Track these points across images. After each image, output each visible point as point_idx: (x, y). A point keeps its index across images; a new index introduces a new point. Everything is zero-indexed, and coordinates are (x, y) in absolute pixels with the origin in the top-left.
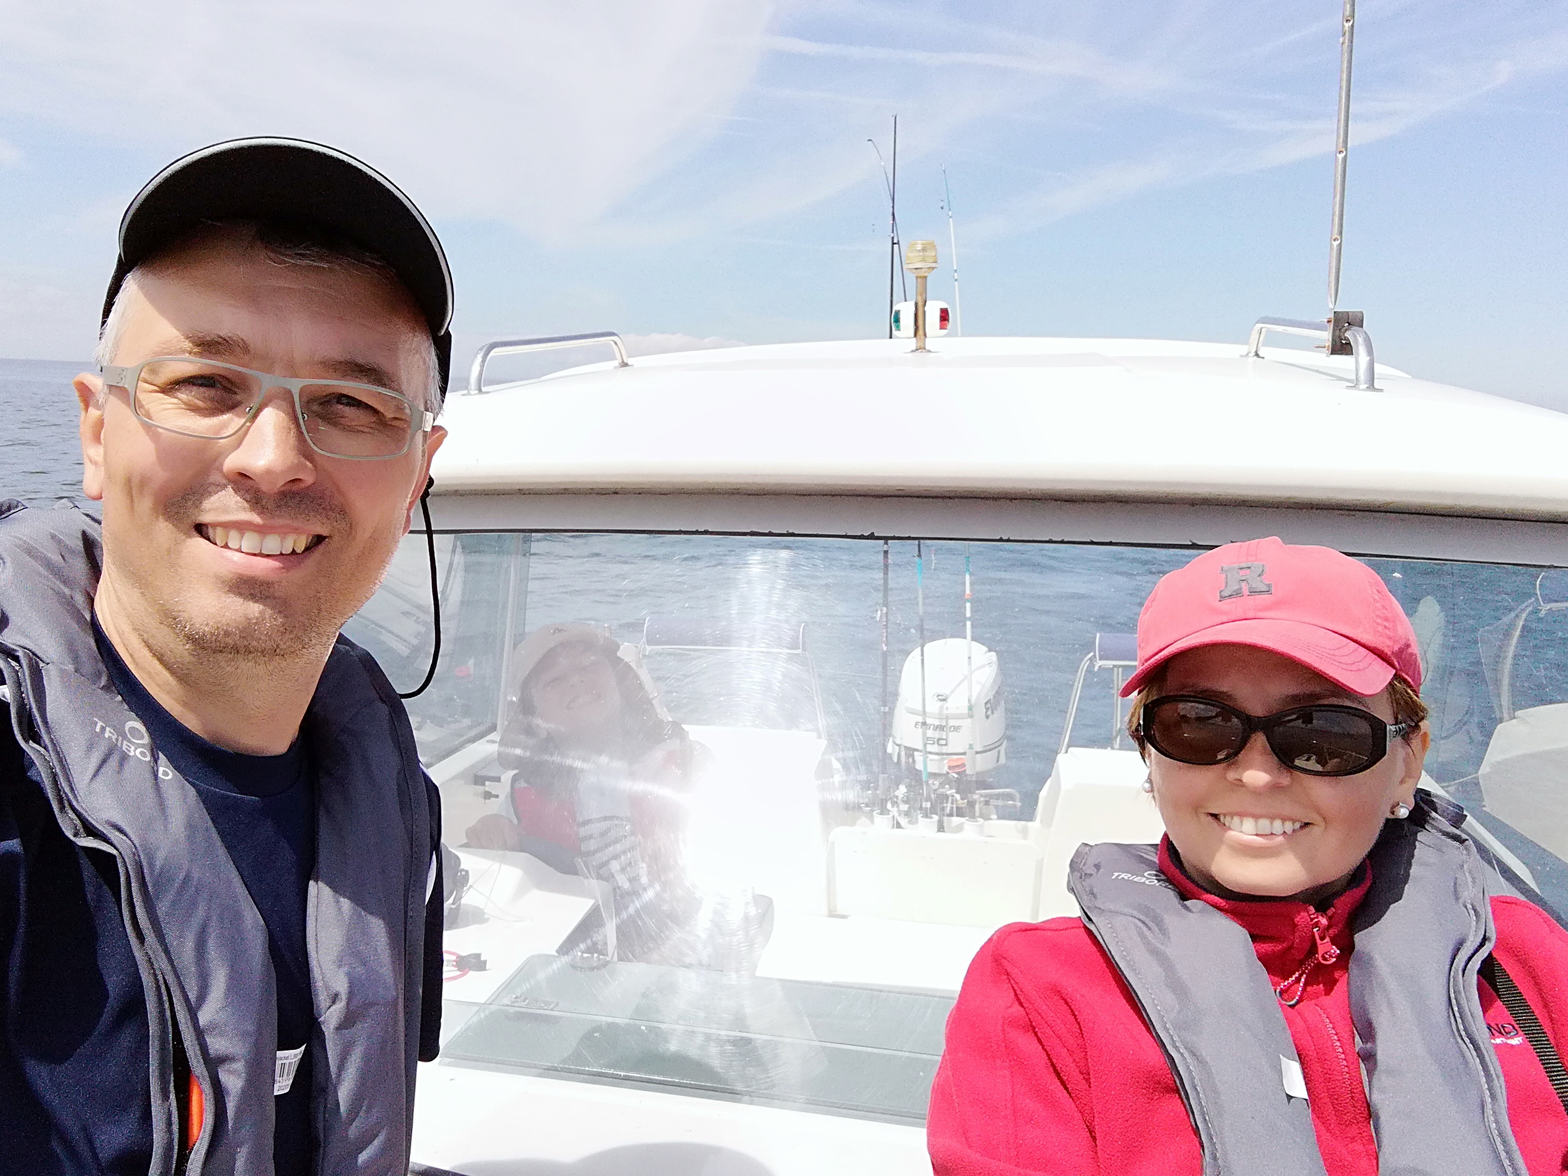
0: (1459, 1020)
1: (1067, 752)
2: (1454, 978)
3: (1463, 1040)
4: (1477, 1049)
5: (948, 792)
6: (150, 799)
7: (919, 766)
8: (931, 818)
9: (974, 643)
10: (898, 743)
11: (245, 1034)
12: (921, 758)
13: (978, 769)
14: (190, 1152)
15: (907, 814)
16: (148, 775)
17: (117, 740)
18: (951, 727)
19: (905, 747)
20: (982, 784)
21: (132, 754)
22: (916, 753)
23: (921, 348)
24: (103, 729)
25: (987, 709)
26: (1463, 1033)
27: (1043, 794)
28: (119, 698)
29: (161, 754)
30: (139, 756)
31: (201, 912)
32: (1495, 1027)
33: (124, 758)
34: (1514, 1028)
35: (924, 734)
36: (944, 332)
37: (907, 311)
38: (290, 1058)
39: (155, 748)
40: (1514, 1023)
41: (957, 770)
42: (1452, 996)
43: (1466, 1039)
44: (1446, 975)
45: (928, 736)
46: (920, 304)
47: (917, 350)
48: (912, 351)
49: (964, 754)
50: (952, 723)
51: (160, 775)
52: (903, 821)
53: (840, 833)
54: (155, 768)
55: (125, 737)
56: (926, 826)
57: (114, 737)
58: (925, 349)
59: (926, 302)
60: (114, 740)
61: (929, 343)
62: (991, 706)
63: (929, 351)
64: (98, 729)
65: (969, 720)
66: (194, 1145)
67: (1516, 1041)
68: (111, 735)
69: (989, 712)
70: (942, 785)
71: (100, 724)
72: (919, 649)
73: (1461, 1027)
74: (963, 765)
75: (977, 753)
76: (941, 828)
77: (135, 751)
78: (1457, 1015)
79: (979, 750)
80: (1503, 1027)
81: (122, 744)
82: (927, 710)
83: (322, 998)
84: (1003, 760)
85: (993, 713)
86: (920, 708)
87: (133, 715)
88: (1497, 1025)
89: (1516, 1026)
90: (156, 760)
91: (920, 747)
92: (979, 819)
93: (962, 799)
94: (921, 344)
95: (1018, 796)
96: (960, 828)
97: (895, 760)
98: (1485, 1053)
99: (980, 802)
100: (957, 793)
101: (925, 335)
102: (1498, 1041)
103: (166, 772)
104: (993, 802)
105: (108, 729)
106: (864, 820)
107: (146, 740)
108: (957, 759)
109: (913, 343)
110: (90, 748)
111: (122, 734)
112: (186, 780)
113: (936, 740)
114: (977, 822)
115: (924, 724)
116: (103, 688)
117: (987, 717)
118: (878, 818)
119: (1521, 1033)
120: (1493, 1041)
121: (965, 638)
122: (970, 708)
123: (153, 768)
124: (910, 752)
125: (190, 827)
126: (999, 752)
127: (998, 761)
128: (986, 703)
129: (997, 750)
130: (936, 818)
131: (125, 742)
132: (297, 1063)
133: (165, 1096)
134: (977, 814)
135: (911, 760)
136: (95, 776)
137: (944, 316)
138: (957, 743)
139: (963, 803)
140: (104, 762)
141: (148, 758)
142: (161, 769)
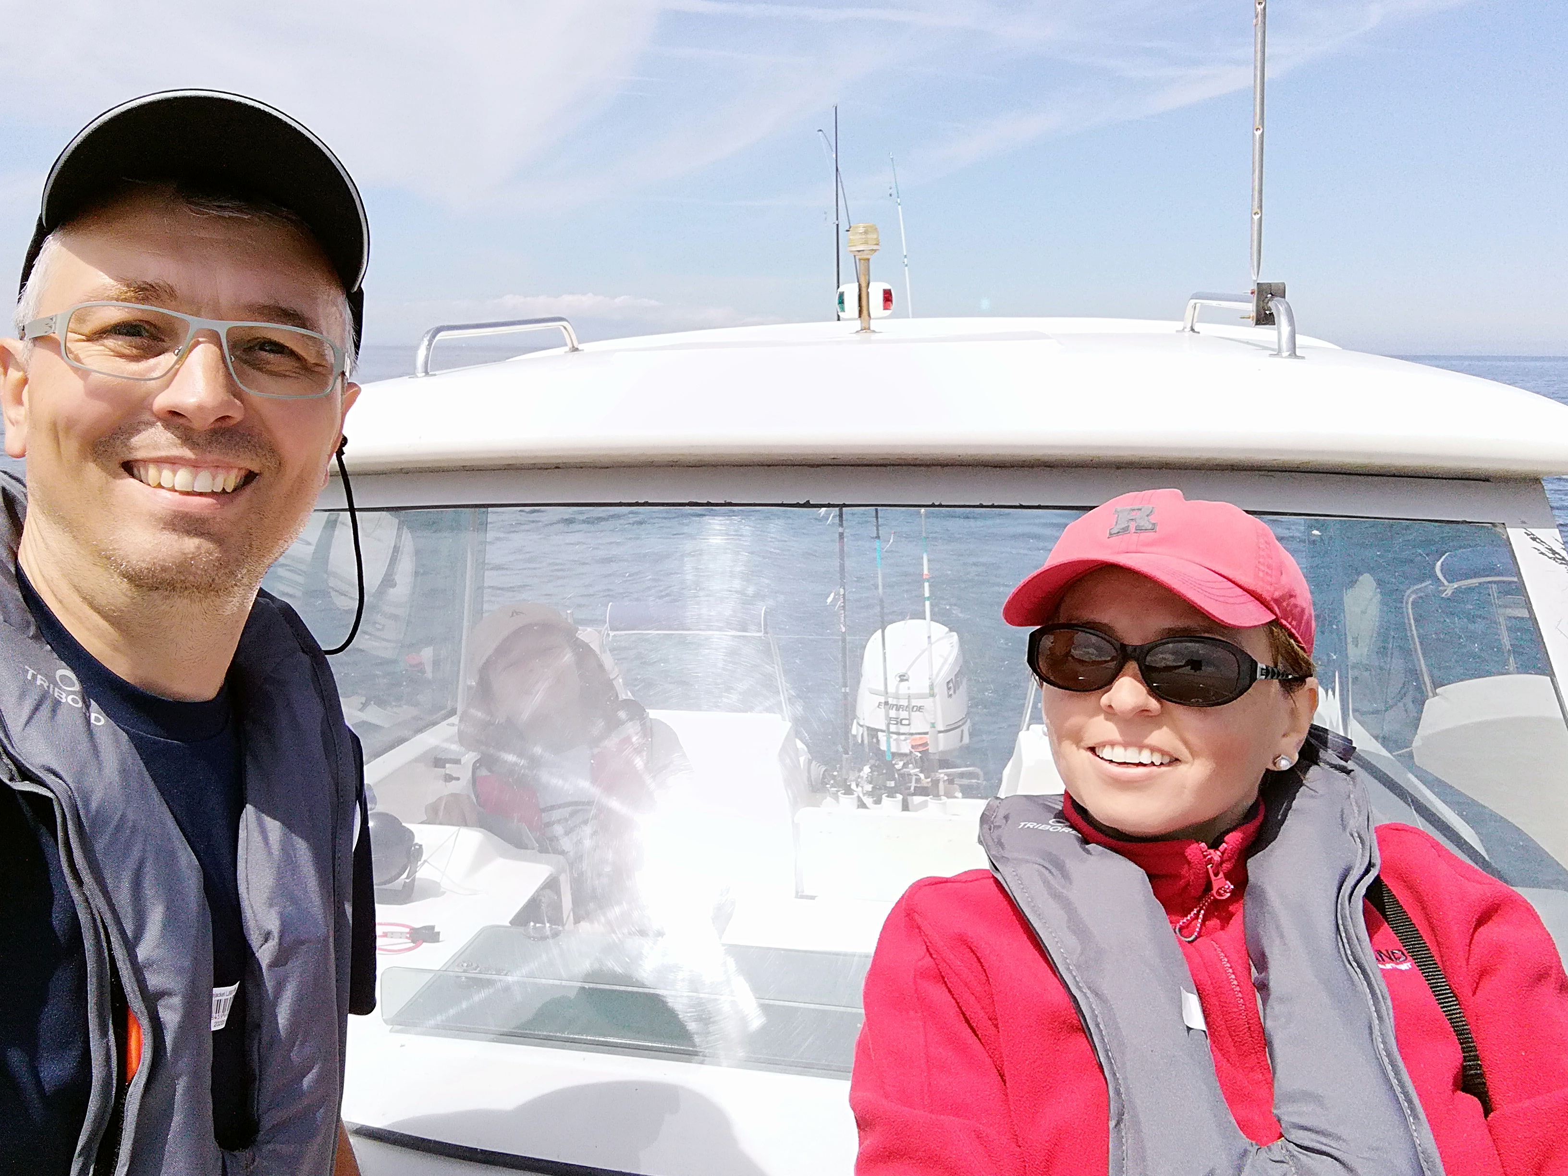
0: (1347, 946)
1: (1028, 729)
2: (1341, 905)
3: (1351, 965)
4: (1364, 971)
5: (912, 771)
6: (84, 746)
7: (883, 747)
8: (896, 797)
9: (932, 623)
10: (861, 723)
11: (180, 971)
12: (885, 738)
13: (941, 748)
14: (129, 1086)
15: (869, 794)
16: (80, 722)
17: (48, 687)
18: (914, 707)
19: (868, 728)
20: (944, 763)
21: (64, 701)
22: (880, 734)
23: (866, 329)
24: (34, 677)
25: (949, 689)
26: (1351, 958)
27: (1006, 772)
28: (49, 647)
29: (91, 700)
30: (71, 703)
31: (136, 853)
32: (1385, 952)
33: (57, 703)
34: (1403, 953)
35: (887, 715)
36: (888, 312)
37: (851, 291)
38: (225, 994)
39: (87, 695)
40: (1403, 949)
41: (921, 749)
42: (1340, 922)
43: (1354, 964)
44: (1334, 901)
45: (890, 716)
46: (864, 285)
47: (861, 330)
48: (857, 332)
49: (926, 733)
50: (915, 702)
51: (92, 721)
52: (868, 801)
53: (807, 812)
54: (88, 714)
55: (56, 684)
56: (891, 805)
57: (46, 685)
58: (869, 329)
59: (869, 284)
60: (46, 689)
61: (874, 325)
62: (952, 685)
63: (874, 331)
64: (29, 677)
65: (931, 699)
66: (133, 1078)
67: (1405, 966)
68: (43, 683)
69: (951, 692)
70: (905, 766)
71: (31, 672)
72: (880, 631)
73: (1349, 952)
74: (926, 744)
75: (940, 732)
76: (905, 807)
77: (66, 698)
78: (1345, 940)
79: (943, 729)
80: (1393, 953)
81: (54, 691)
82: (889, 690)
83: (254, 939)
84: (966, 740)
85: (955, 692)
86: (882, 688)
87: (63, 664)
88: (1387, 951)
89: (1405, 952)
90: (88, 706)
91: (884, 728)
92: (943, 797)
93: (926, 778)
94: (866, 325)
95: (981, 774)
96: (924, 805)
97: (860, 741)
98: (1371, 975)
99: (944, 781)
100: (921, 772)
101: (869, 315)
102: (1389, 966)
103: (98, 718)
104: (957, 781)
105: (39, 677)
106: (829, 800)
107: (77, 687)
108: (921, 738)
109: (857, 325)
110: (22, 695)
111: (52, 681)
112: (118, 726)
113: (899, 720)
114: (940, 800)
115: (886, 703)
116: (32, 638)
117: (950, 696)
118: (844, 799)
119: (1409, 958)
120: (1381, 966)
121: (925, 619)
122: (932, 687)
123: (85, 714)
124: (873, 732)
125: (124, 772)
126: (962, 731)
127: (961, 741)
128: (948, 683)
129: (958, 730)
130: (900, 797)
131: (56, 689)
132: (232, 1000)
133: (104, 1034)
134: (942, 792)
135: (875, 740)
136: (28, 722)
137: (888, 297)
138: (919, 724)
139: (928, 783)
140: (36, 709)
141: (80, 705)
142: (93, 716)
